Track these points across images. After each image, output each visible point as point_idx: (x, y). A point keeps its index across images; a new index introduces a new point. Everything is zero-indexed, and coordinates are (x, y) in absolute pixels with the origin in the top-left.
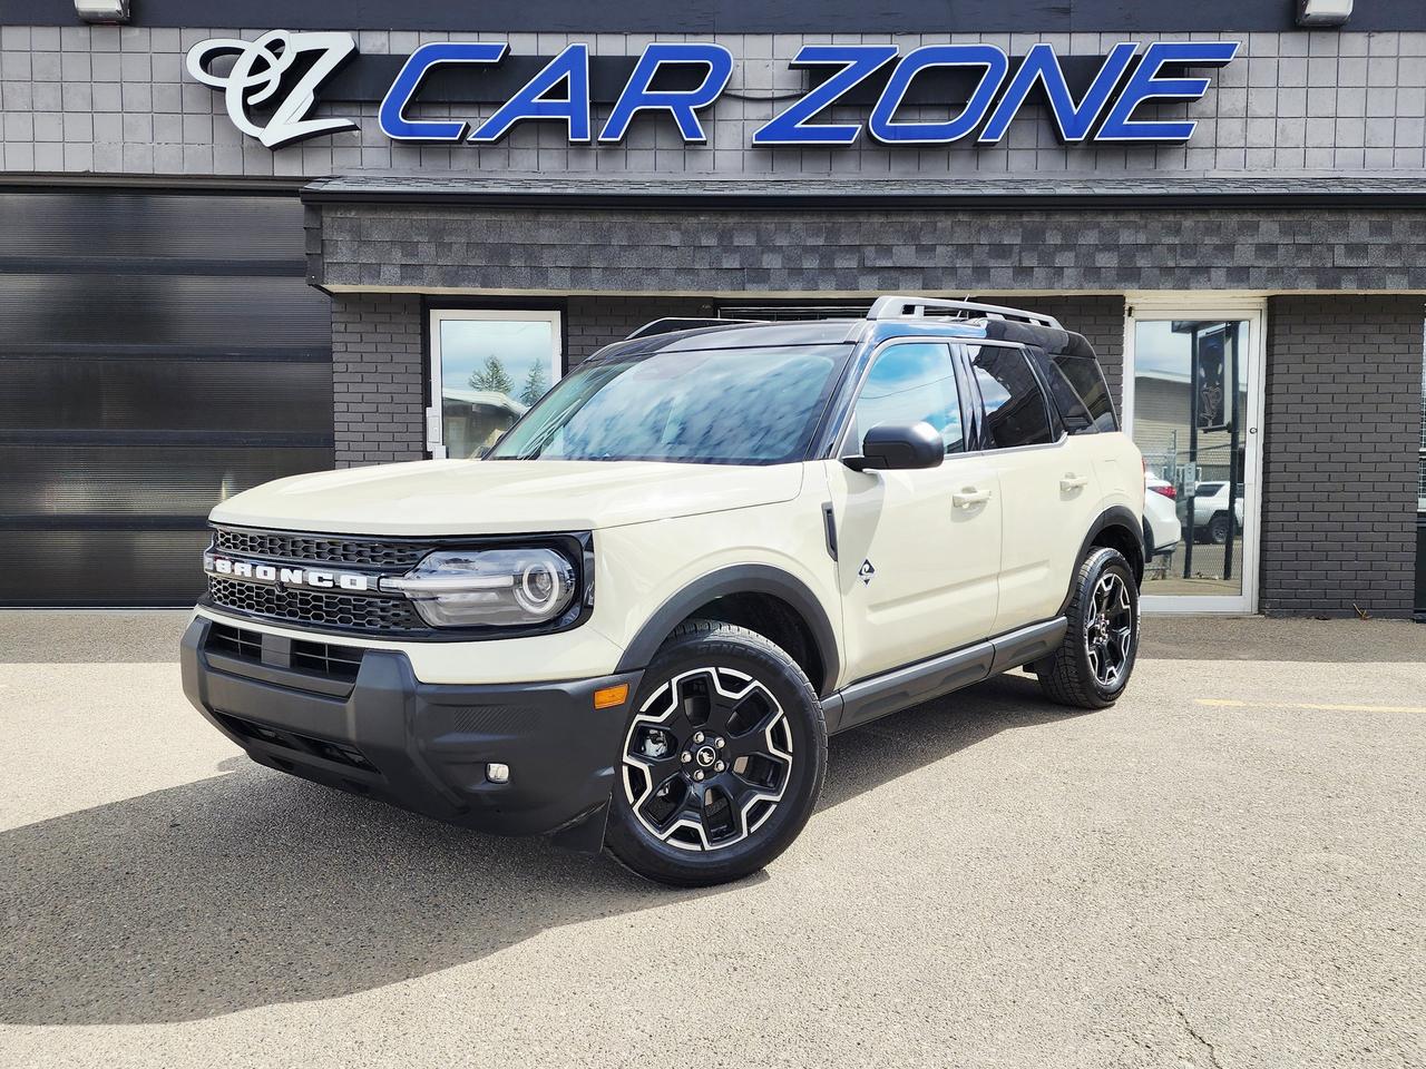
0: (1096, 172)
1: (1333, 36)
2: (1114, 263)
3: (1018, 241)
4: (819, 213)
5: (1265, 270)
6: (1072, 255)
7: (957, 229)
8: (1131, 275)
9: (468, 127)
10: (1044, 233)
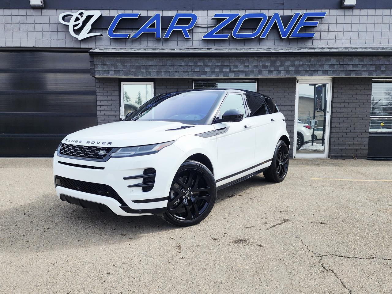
0: (290, 46)
1: (351, 10)
2: (294, 70)
3: (269, 64)
4: (219, 57)
5: (332, 71)
6: (283, 67)
7: (254, 61)
8: (298, 72)
9: (130, 35)
10: (276, 62)
